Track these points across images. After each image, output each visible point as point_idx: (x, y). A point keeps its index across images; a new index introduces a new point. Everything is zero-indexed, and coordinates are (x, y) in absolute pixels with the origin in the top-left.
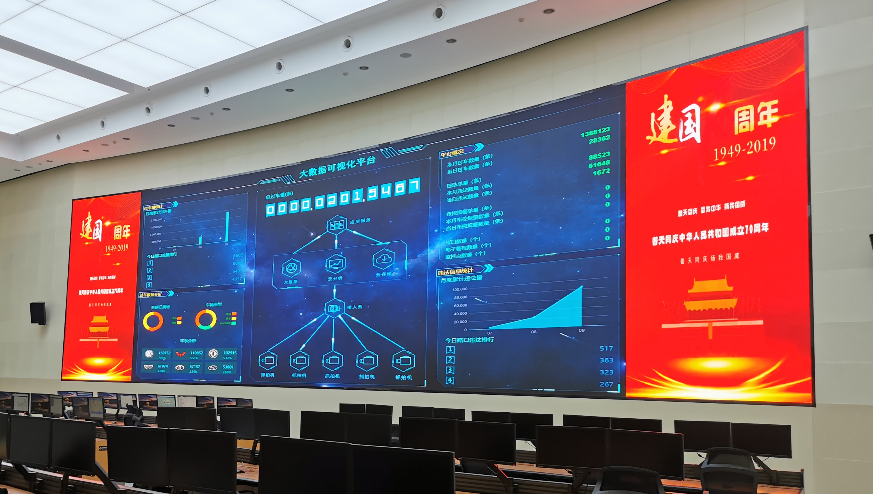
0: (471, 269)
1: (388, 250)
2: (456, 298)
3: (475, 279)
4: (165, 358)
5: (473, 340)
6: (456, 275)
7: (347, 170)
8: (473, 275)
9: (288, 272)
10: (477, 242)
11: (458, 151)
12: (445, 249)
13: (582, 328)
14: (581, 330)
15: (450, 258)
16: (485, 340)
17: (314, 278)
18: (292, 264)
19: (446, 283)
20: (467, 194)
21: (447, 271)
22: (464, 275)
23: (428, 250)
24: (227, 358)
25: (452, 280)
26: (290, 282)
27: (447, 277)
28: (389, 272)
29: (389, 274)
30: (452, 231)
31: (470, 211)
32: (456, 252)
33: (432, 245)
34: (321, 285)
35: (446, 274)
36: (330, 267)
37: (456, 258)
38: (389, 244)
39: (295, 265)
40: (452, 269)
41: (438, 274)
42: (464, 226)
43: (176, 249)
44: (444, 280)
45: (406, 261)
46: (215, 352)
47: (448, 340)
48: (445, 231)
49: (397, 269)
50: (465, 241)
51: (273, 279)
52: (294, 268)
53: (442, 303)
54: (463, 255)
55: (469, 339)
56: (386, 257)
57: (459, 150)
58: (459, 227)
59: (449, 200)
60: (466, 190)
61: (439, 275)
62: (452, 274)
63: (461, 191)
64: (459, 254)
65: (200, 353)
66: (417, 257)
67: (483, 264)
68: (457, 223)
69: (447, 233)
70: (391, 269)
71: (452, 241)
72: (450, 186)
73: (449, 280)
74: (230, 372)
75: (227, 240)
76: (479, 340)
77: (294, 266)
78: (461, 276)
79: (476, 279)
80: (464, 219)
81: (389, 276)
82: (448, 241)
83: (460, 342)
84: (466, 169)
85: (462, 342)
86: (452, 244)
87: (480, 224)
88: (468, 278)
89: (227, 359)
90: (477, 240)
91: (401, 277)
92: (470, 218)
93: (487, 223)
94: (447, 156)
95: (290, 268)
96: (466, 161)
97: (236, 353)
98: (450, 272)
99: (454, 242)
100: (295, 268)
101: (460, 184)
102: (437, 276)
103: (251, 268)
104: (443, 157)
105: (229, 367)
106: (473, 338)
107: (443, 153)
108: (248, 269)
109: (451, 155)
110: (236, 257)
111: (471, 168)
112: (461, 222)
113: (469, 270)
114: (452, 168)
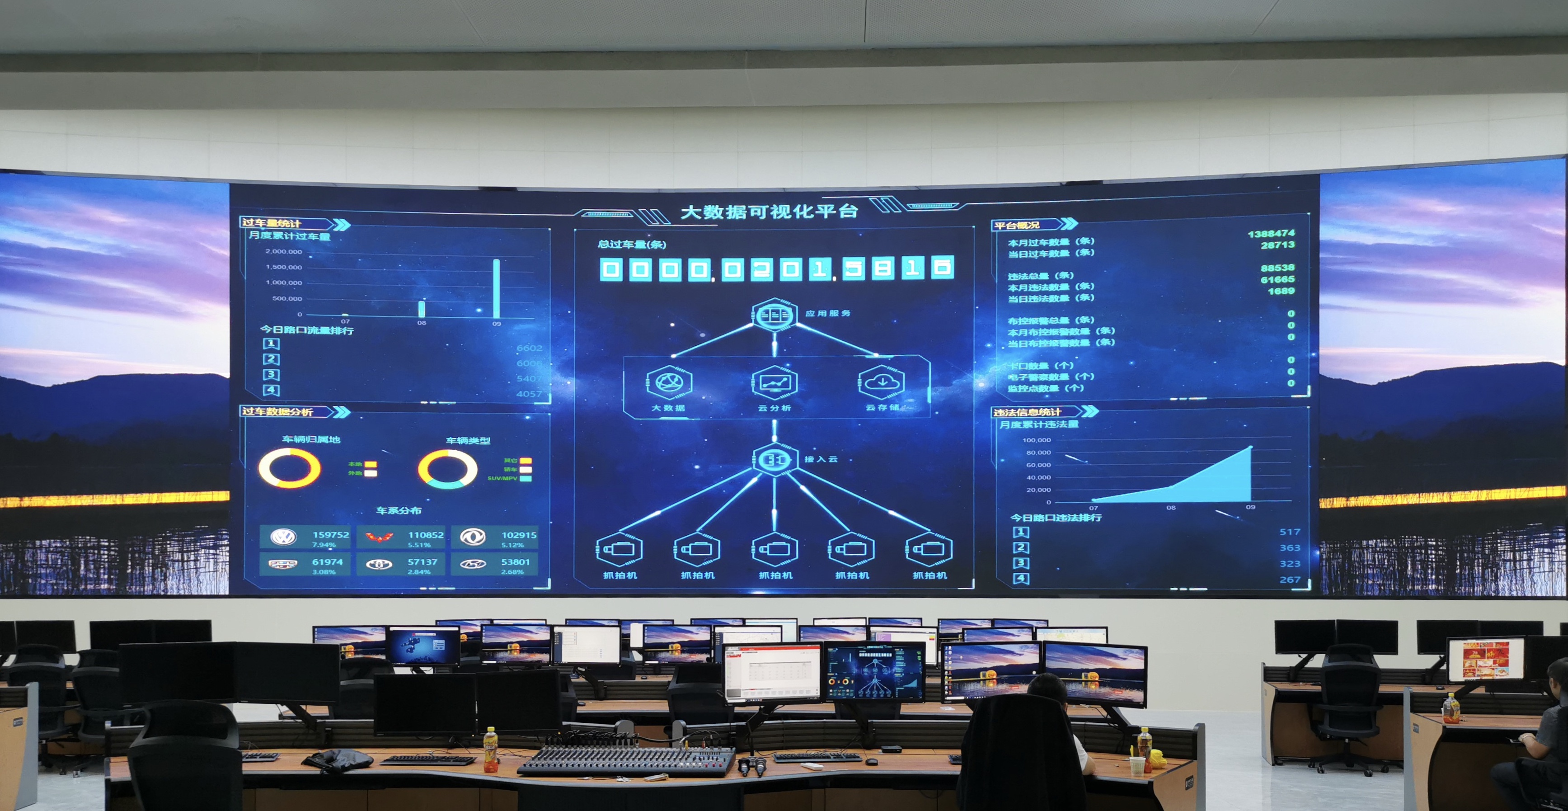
0: (1058, 411)
1: (889, 368)
2: (1029, 453)
3: (1066, 427)
4: (334, 546)
5: (1063, 518)
6: (1029, 418)
7: (794, 222)
8: (1061, 420)
9: (662, 389)
10: (1068, 370)
11: (1029, 225)
12: (1007, 376)
13: (1250, 503)
14: (1248, 507)
15: (1017, 391)
16: (1085, 518)
17: (725, 404)
18: (669, 375)
19: (1010, 429)
20: (1048, 293)
21: (1012, 410)
22: (1046, 419)
23: (974, 375)
24: (512, 545)
25: (1022, 425)
26: (668, 408)
27: (1011, 420)
28: (894, 404)
29: (895, 408)
30: (1018, 349)
31: (1054, 321)
32: (1028, 383)
33: (982, 367)
34: (742, 417)
35: (1010, 415)
36: (763, 387)
37: (1029, 391)
38: (892, 359)
39: (679, 378)
40: (1021, 408)
41: (993, 414)
42: (1043, 343)
43: (349, 320)
44: (1005, 424)
45: (929, 389)
46: (477, 534)
47: (1016, 517)
48: (1006, 347)
49: (911, 400)
50: (1044, 366)
51: (624, 400)
52: (677, 383)
53: (1002, 460)
54: (1042, 389)
55: (1056, 516)
56: (887, 379)
57: (1029, 223)
58: (1033, 343)
59: (1013, 299)
60: (1045, 287)
61: (996, 415)
62: (1021, 415)
63: (1035, 288)
64: (1034, 386)
65: (436, 536)
66: (951, 385)
67: (1079, 404)
68: (1030, 338)
69: (1010, 350)
70: (898, 400)
71: (1020, 364)
72: (1012, 277)
73: (1016, 425)
74: (521, 572)
75: (497, 314)
76: (1074, 518)
77: (676, 380)
78: (1038, 420)
79: (1067, 425)
80: (1045, 332)
81: (893, 411)
82: (1013, 364)
83: (1039, 521)
84: (1043, 254)
85: (1043, 521)
86: (1020, 368)
87: (1074, 343)
88: (1052, 425)
89: (510, 546)
90: (1067, 368)
91: (917, 414)
92: (1054, 332)
93: (1086, 343)
94: (1008, 228)
95: (667, 382)
96: (1043, 242)
97: (535, 536)
98: (1018, 412)
99: (1023, 366)
100: (679, 382)
101: (1033, 276)
102: (992, 418)
103: (567, 376)
104: (1000, 228)
105: (517, 562)
106: (1063, 515)
107: (1000, 223)
108: (559, 378)
109: (1015, 228)
110: (523, 350)
111: (1053, 254)
112: (1037, 336)
113: (1053, 412)
114: (1017, 249)
